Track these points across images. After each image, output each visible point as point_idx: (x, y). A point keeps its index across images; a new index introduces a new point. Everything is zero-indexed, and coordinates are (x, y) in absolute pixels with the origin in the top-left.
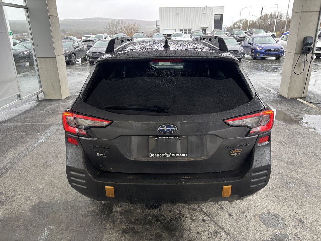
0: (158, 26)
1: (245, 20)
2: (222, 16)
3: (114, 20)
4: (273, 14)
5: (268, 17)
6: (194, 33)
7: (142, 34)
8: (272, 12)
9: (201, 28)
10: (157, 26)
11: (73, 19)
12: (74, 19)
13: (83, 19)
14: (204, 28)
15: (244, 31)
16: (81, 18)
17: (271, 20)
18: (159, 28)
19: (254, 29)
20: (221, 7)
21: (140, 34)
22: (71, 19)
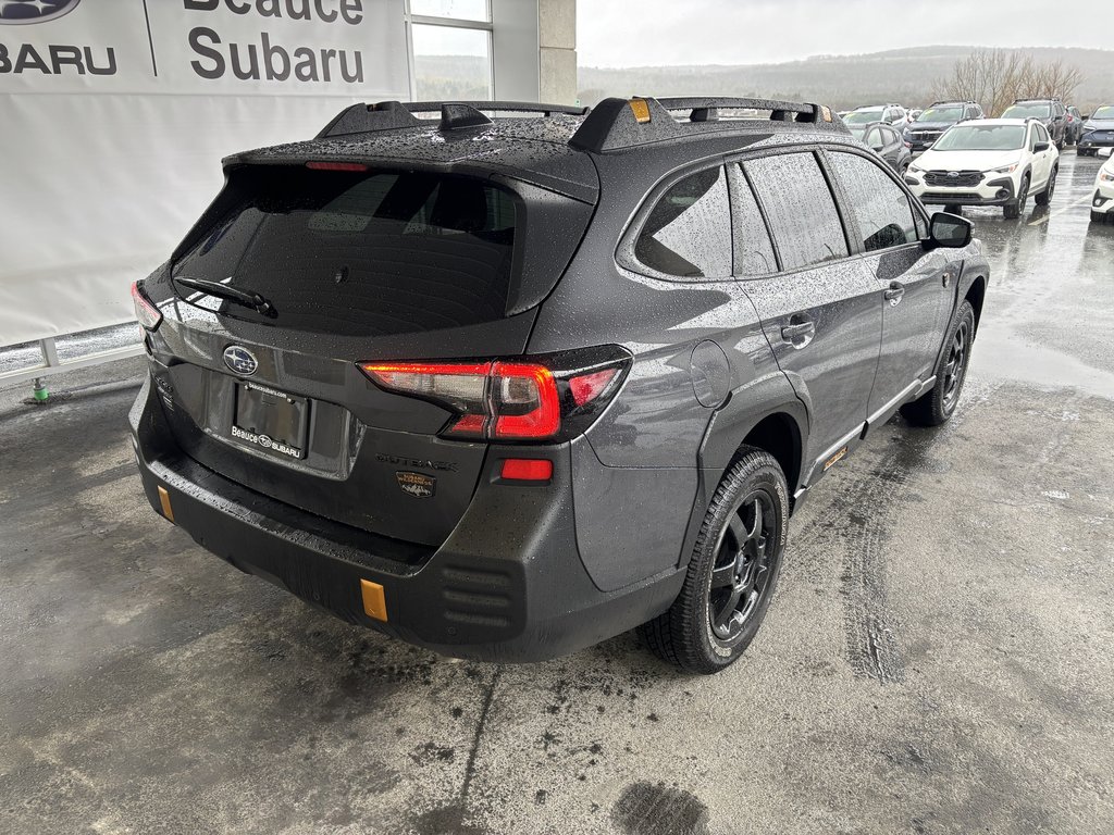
3: (983, 52)
11: (840, 57)
12: (845, 58)
13: (878, 55)
16: (867, 53)
22: (835, 58)
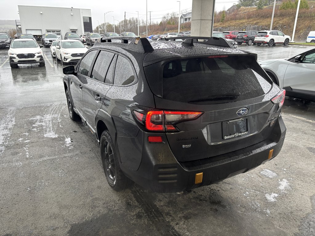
0: (19, 26)
1: (108, 23)
2: (90, 18)
4: (131, 19)
5: (128, 22)
6: (69, 35)
7: (5, 34)
8: (130, 18)
9: (71, 30)
10: (17, 26)
14: (74, 30)
15: (118, 34)
17: (130, 25)
18: (20, 29)
19: (126, 33)
20: (88, 10)
21: (3, 34)
